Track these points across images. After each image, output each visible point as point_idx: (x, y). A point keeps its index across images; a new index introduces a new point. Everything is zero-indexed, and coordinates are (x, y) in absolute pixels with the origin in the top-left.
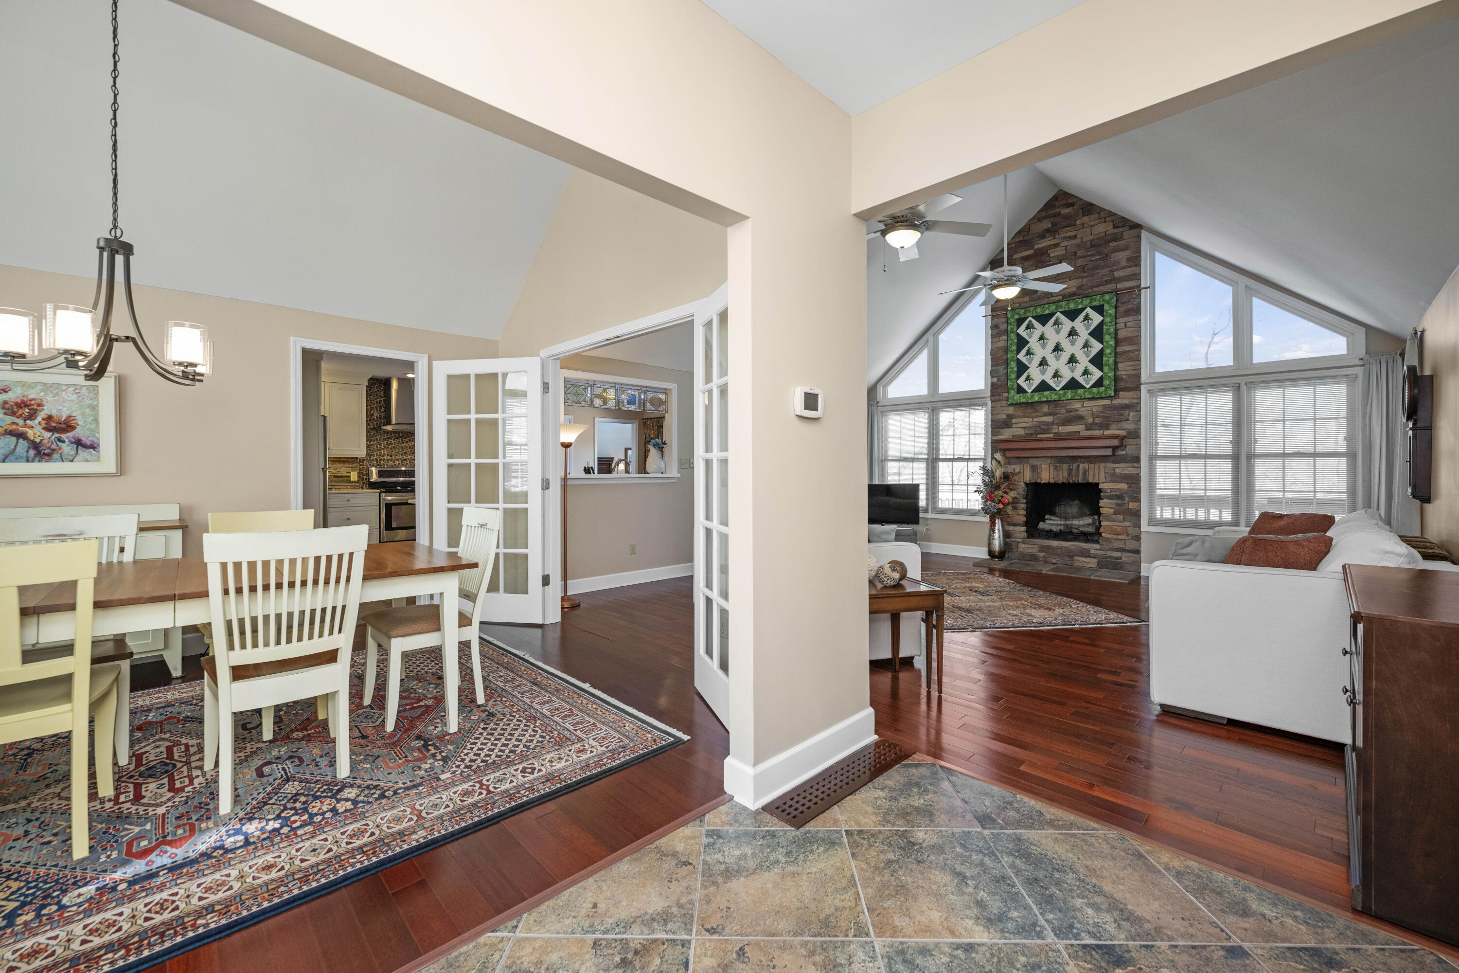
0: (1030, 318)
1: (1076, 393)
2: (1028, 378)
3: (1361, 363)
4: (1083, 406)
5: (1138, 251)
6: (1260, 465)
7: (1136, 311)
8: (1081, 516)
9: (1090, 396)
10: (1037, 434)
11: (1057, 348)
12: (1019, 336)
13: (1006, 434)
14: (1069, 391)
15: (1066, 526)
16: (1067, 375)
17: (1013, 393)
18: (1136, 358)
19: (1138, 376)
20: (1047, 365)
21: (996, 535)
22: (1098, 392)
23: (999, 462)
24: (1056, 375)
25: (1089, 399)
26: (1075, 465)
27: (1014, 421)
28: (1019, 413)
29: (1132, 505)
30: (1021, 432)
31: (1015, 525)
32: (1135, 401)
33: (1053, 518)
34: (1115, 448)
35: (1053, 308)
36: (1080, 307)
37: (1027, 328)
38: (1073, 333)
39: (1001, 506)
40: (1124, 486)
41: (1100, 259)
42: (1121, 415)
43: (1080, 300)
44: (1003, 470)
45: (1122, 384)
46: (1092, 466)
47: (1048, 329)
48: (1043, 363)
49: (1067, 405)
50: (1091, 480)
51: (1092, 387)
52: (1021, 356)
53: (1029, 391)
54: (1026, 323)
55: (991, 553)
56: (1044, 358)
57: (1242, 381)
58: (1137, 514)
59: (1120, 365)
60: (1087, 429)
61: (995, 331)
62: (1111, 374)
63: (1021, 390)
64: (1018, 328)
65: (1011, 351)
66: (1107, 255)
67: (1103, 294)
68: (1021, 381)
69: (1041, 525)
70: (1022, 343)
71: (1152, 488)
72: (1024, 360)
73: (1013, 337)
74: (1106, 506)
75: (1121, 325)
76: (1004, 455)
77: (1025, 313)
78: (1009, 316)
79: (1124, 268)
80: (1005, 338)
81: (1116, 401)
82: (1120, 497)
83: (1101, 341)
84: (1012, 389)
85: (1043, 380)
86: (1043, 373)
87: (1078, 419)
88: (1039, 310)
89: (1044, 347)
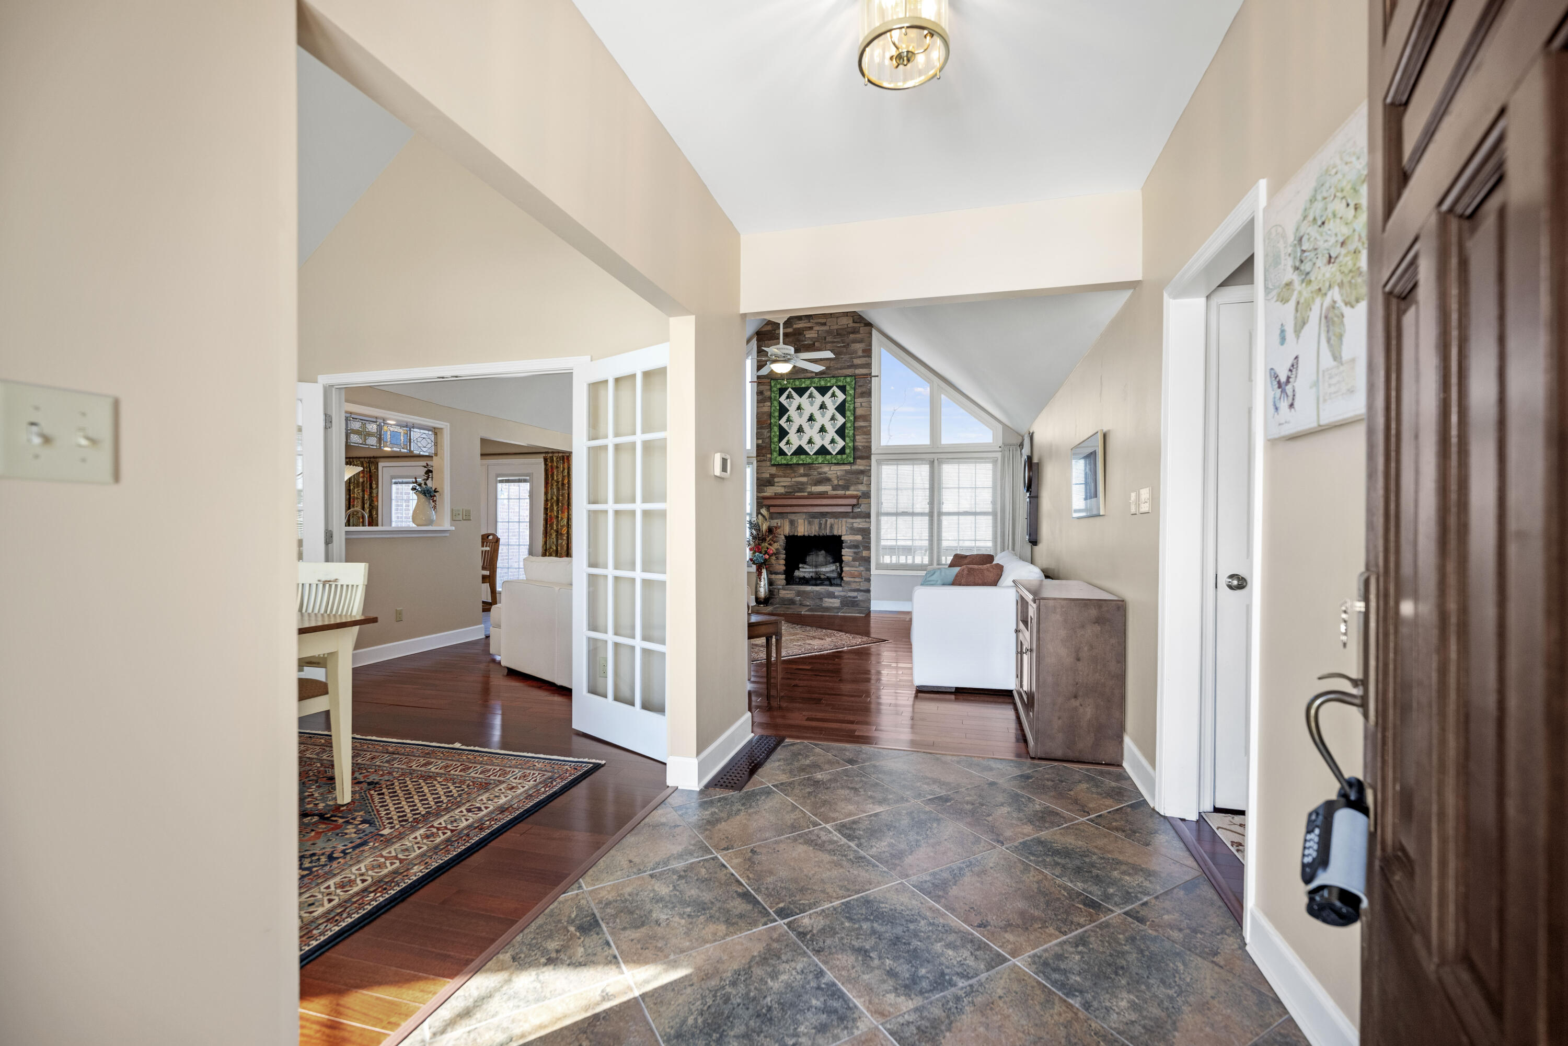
0: (790, 389)
1: (825, 458)
2: (788, 443)
3: (1000, 449)
4: (830, 470)
5: (870, 345)
6: (945, 520)
7: (868, 394)
8: (826, 564)
9: (835, 461)
10: (795, 492)
11: (811, 419)
12: (780, 403)
13: (769, 491)
14: (820, 456)
15: (816, 573)
16: (818, 443)
17: (775, 454)
18: (869, 433)
19: (869, 448)
20: (803, 432)
21: (762, 584)
22: (842, 458)
23: (764, 516)
24: (810, 442)
25: (835, 464)
26: (824, 520)
27: (776, 480)
28: (781, 473)
29: (865, 553)
30: (781, 490)
31: (776, 573)
32: (868, 468)
33: (805, 566)
34: (853, 506)
35: (808, 382)
36: (829, 385)
37: (788, 398)
38: (823, 407)
39: (767, 556)
40: (859, 538)
41: (844, 346)
42: (858, 479)
43: (829, 379)
44: (768, 524)
45: (858, 454)
46: (836, 520)
47: (804, 400)
48: (800, 430)
49: (818, 468)
50: (836, 533)
51: (837, 454)
52: (782, 422)
53: (789, 454)
54: (787, 393)
55: (757, 600)
56: (801, 425)
57: (935, 456)
58: (868, 560)
59: (857, 437)
60: (833, 490)
61: (761, 397)
62: (851, 444)
63: (782, 453)
64: (780, 396)
65: (774, 417)
66: (848, 345)
67: (846, 376)
68: (782, 445)
69: (797, 573)
70: (783, 410)
71: (878, 539)
72: (785, 426)
73: (776, 404)
74: (847, 554)
75: (857, 405)
76: (768, 511)
78: (773, 384)
79: (860, 357)
80: (769, 404)
81: (854, 467)
82: (856, 547)
83: (844, 416)
84: (774, 451)
85: (800, 446)
86: (800, 439)
87: (827, 480)
88: (797, 383)
89: (801, 415)
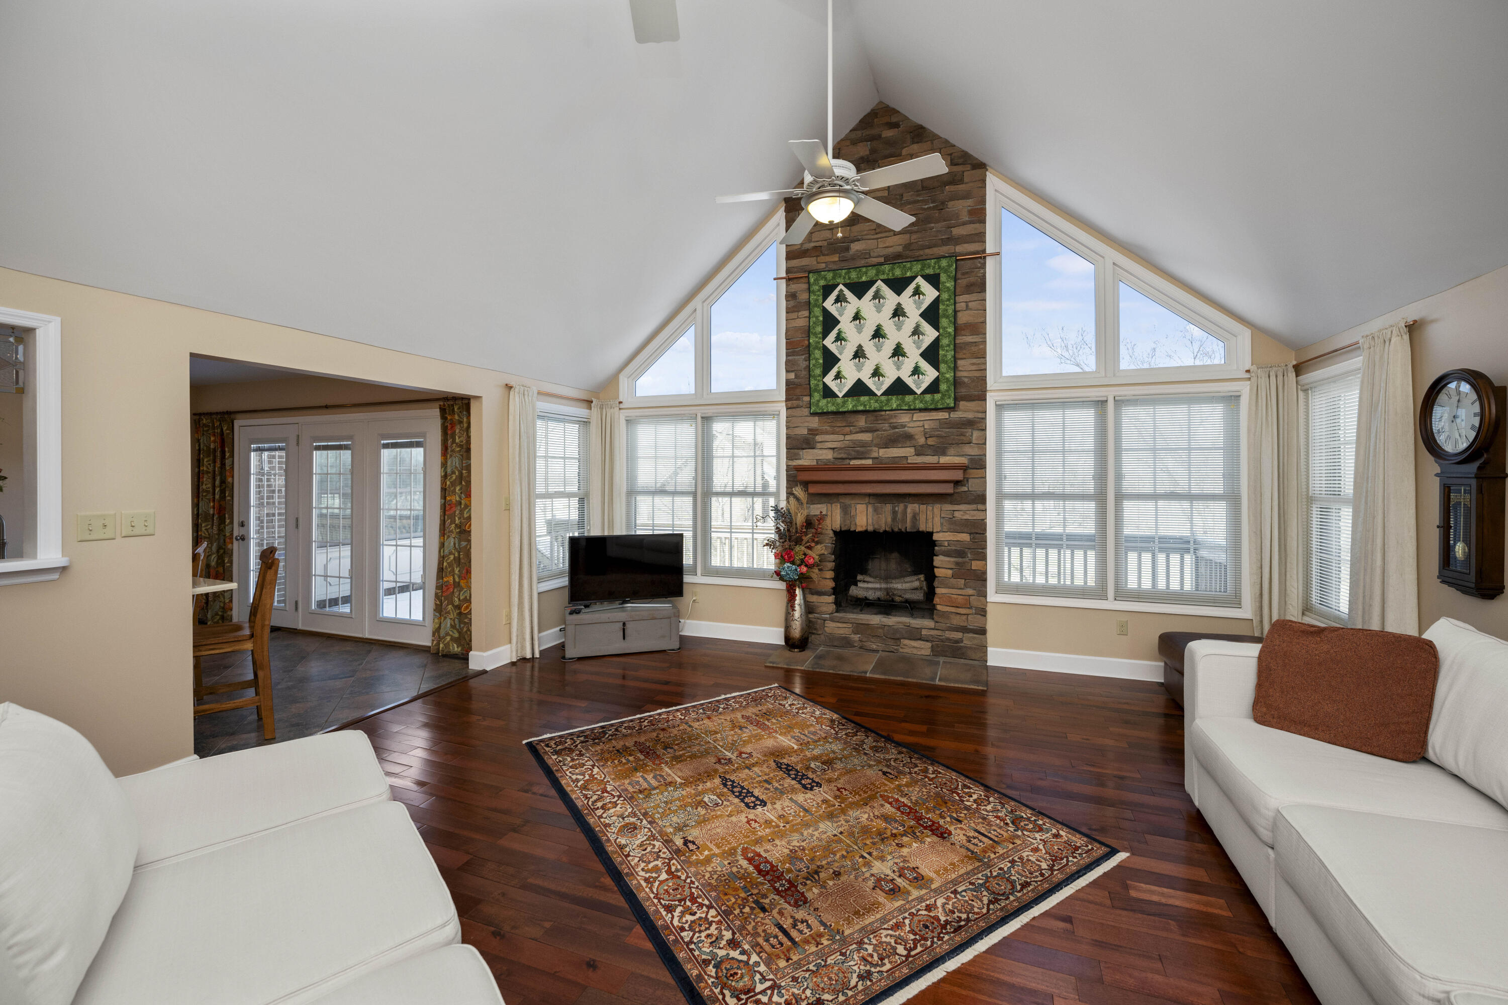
0: (841, 287)
1: (903, 399)
2: (838, 376)
3: (1247, 375)
4: (912, 421)
5: (983, 201)
6: (1130, 508)
7: (981, 287)
8: (901, 576)
9: (921, 406)
10: (850, 459)
11: (878, 334)
12: (825, 311)
13: (807, 458)
14: (894, 398)
15: (887, 590)
16: (891, 375)
17: (817, 396)
18: (982, 355)
19: (983, 379)
20: (865, 357)
21: (797, 614)
22: (933, 400)
23: (798, 499)
24: (877, 373)
25: (921, 410)
26: (902, 506)
27: (819, 438)
28: (826, 428)
29: (976, 565)
30: (828, 455)
31: (820, 593)
32: (980, 415)
33: (868, 579)
34: (957, 483)
35: (872, 272)
36: (908, 274)
37: (837, 300)
38: (898, 312)
39: (804, 569)
40: (965, 537)
41: (934, 208)
42: (962, 434)
43: (908, 265)
44: (805, 513)
45: (963, 391)
46: (923, 507)
47: (866, 304)
48: (859, 354)
49: (891, 417)
50: (922, 528)
51: (925, 392)
52: (829, 342)
53: (841, 395)
54: (836, 293)
55: (787, 638)
56: (860, 347)
57: (1110, 394)
58: (981, 578)
59: (960, 362)
60: (917, 454)
61: (792, 303)
62: (949, 375)
63: (828, 393)
64: (824, 299)
65: (815, 334)
66: (943, 203)
67: (939, 258)
68: (829, 379)
69: (854, 591)
70: (830, 322)
72: (833, 348)
73: (817, 312)
74: (943, 565)
75: (961, 306)
76: (806, 490)
77: (834, 278)
78: (812, 280)
79: (964, 224)
80: (806, 313)
81: (955, 415)
82: (960, 554)
83: (936, 327)
84: (816, 390)
85: (859, 380)
86: (859, 368)
87: (906, 438)
88: (854, 275)
89: (860, 330)
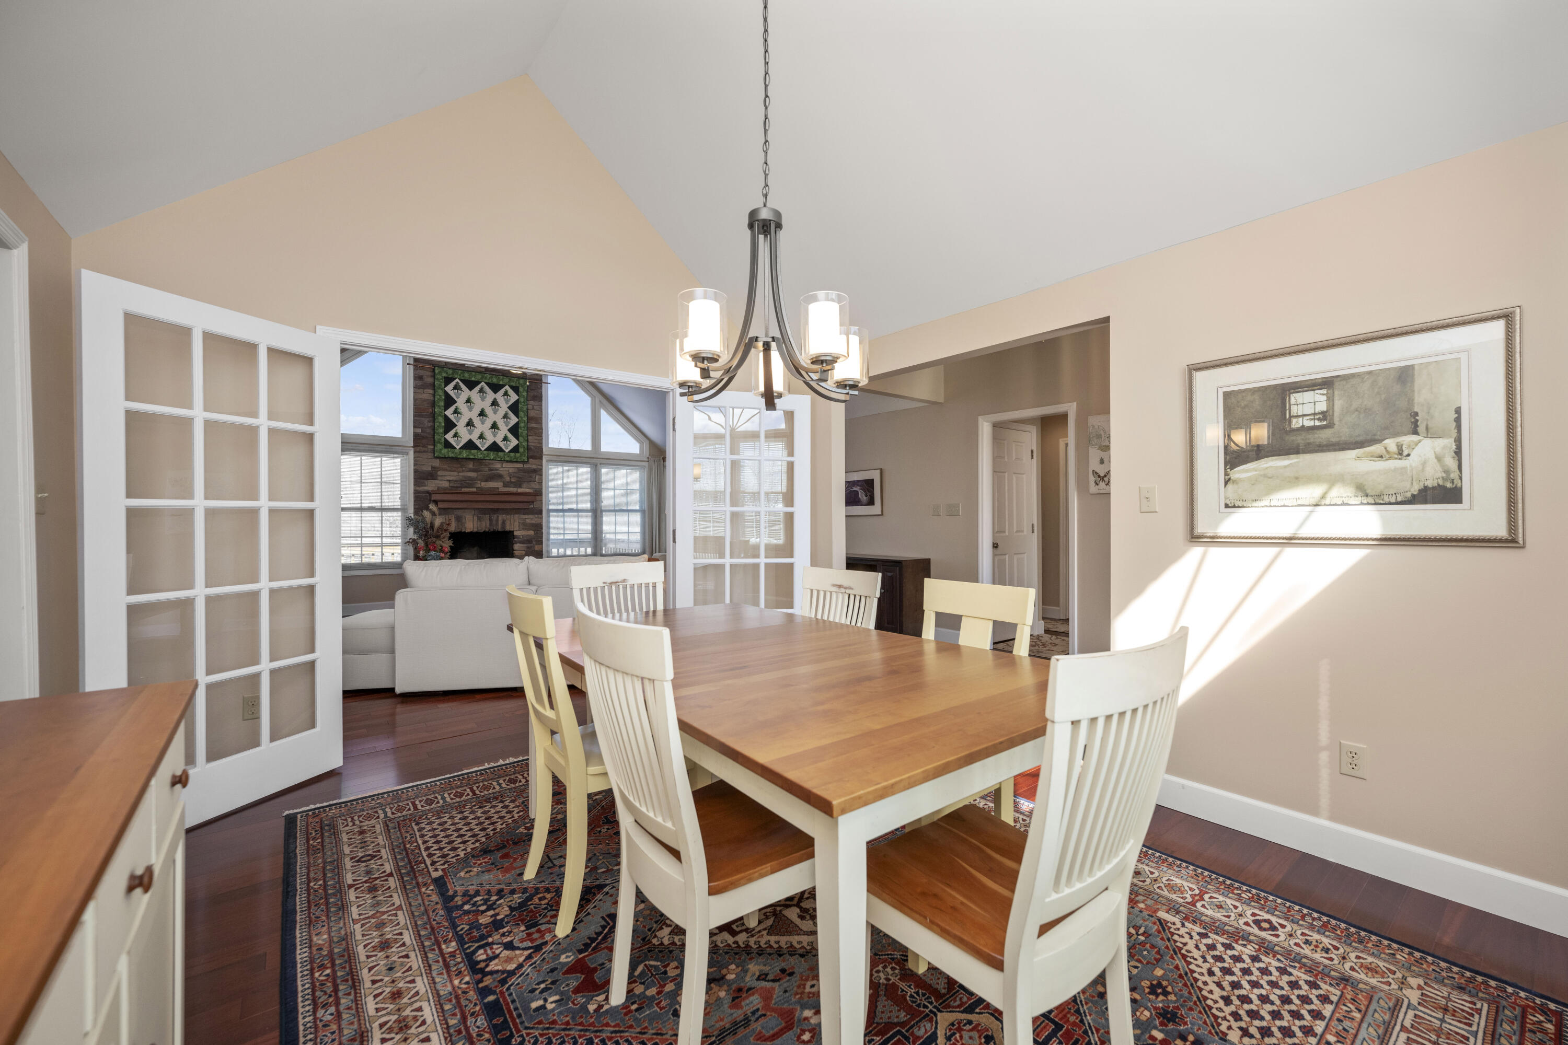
0: (458, 381)
1: (497, 454)
2: (456, 435)
3: (646, 460)
4: (502, 467)
6: (606, 516)
7: (540, 398)
9: (508, 459)
10: (462, 487)
11: (482, 414)
12: (446, 393)
14: (492, 453)
16: (490, 439)
17: (439, 446)
18: (540, 435)
19: (541, 448)
20: (473, 426)
22: (515, 457)
24: (481, 437)
25: (507, 461)
26: (496, 516)
27: (439, 473)
28: (446, 467)
29: (538, 548)
30: (446, 484)
32: (539, 467)
34: (528, 503)
35: (479, 377)
36: (501, 383)
37: (454, 388)
38: (495, 403)
39: (443, 555)
40: (531, 533)
42: (531, 477)
43: (501, 378)
45: (531, 453)
46: (508, 517)
47: (474, 394)
48: (470, 424)
49: (490, 464)
50: (508, 528)
51: (510, 451)
52: (449, 413)
53: (458, 448)
54: (454, 383)
56: (471, 419)
57: (596, 461)
59: (530, 438)
60: (504, 486)
61: (420, 382)
62: (525, 444)
63: (448, 445)
64: (446, 386)
65: (438, 406)
67: (519, 378)
68: (449, 436)
70: (450, 401)
71: (548, 534)
72: (452, 417)
73: (440, 392)
74: (519, 549)
75: (530, 407)
76: (436, 506)
77: (453, 374)
78: (437, 371)
80: (431, 391)
81: (526, 466)
82: (529, 541)
83: (517, 415)
84: (439, 442)
85: (470, 440)
86: (470, 433)
87: (499, 477)
88: (466, 375)
89: (470, 409)
